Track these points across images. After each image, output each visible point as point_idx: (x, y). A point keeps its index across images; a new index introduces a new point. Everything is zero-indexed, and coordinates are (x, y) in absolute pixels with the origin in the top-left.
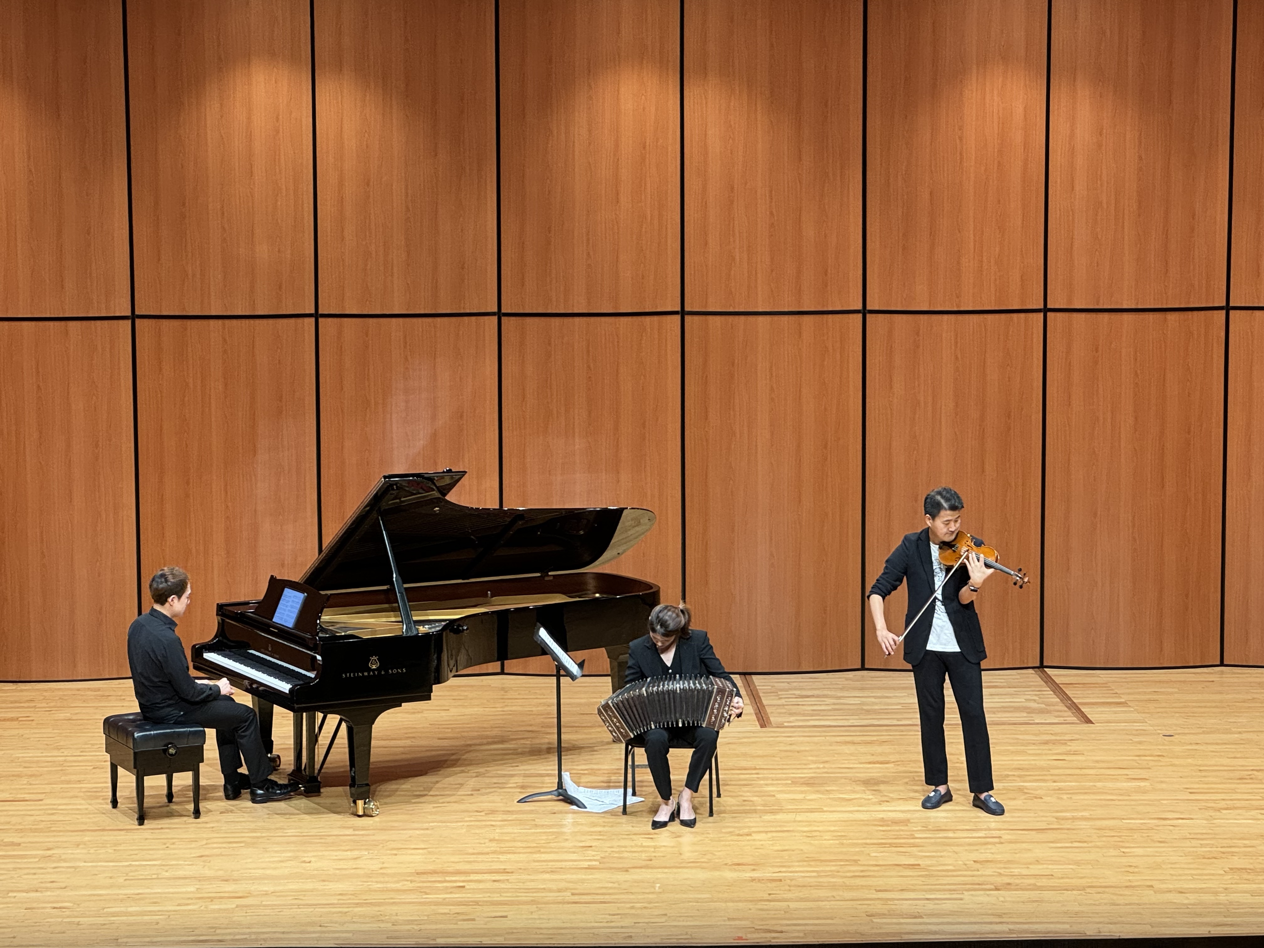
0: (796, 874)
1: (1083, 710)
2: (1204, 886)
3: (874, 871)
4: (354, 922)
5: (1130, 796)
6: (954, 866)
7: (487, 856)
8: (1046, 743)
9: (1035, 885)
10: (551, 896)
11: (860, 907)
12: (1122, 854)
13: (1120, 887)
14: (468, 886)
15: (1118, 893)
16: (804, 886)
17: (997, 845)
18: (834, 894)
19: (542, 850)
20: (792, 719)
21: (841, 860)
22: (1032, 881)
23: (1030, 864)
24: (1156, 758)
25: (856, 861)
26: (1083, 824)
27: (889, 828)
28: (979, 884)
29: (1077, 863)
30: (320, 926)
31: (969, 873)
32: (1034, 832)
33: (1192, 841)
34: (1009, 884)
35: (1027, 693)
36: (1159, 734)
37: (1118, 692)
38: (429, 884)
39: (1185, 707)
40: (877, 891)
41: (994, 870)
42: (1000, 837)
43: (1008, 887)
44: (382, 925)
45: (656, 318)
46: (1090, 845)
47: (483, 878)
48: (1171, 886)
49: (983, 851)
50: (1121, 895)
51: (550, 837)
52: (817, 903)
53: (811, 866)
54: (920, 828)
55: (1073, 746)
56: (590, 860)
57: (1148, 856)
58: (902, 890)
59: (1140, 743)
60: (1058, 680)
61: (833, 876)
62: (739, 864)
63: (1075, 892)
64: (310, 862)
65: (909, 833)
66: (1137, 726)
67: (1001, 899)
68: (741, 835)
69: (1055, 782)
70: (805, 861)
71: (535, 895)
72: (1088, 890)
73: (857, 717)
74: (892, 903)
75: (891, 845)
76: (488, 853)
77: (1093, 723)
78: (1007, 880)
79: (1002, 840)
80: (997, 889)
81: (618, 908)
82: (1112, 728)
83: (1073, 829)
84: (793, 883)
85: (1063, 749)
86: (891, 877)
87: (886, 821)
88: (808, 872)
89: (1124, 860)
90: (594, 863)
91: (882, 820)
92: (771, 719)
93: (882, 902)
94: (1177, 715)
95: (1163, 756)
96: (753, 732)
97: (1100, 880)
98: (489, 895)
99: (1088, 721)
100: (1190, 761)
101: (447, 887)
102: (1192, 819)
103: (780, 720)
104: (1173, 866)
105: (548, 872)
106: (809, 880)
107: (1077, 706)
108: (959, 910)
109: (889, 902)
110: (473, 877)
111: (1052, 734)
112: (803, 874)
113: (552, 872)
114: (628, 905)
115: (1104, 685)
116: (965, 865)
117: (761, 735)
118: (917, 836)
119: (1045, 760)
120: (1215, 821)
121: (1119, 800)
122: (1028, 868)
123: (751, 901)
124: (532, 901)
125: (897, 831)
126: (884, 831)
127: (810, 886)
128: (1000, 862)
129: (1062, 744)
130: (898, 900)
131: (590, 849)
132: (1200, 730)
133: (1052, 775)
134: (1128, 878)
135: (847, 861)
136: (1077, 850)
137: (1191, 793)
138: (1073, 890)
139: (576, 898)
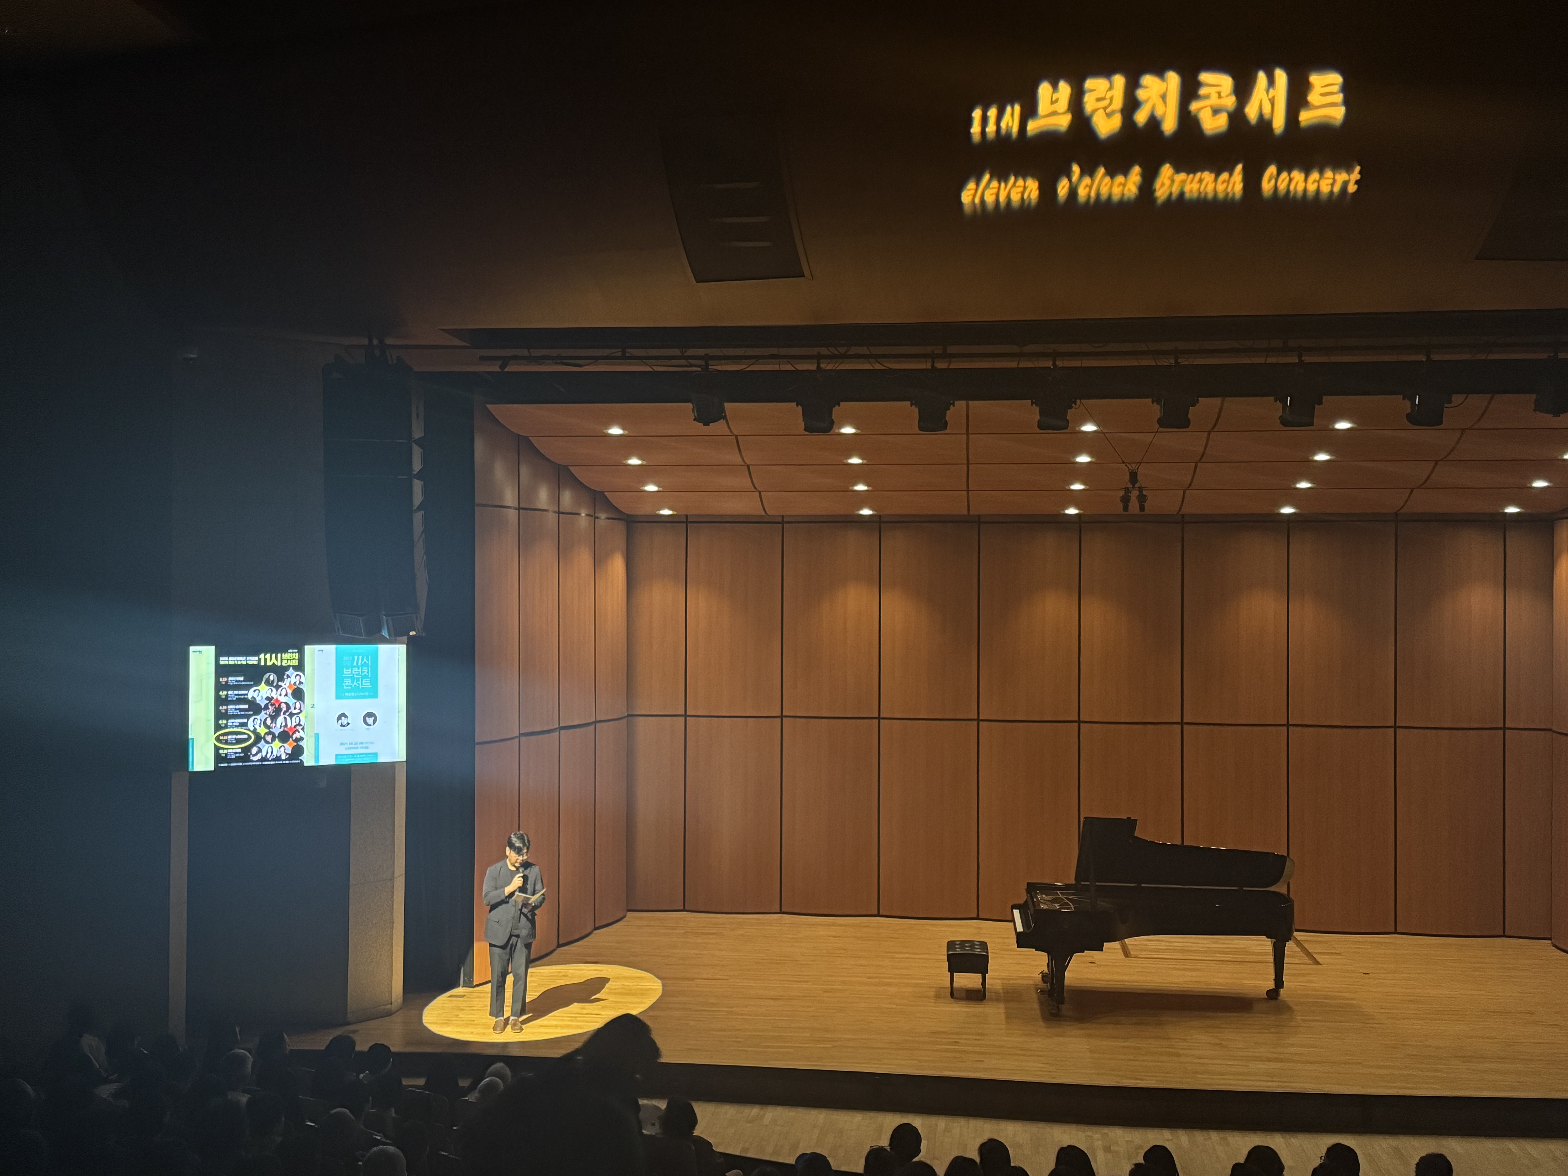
1: (1314, 957)
37: (1335, 946)
45: (1064, 724)
55: (1310, 977)
60: (1299, 938)
64: (872, 1023)
66: (1347, 967)
77: (1321, 964)
82: (1333, 968)
92: (1131, 953)
94: (1371, 962)
103: (1136, 954)
107: (1310, 954)
110: (964, 1037)
115: (1327, 942)
132: (1386, 972)
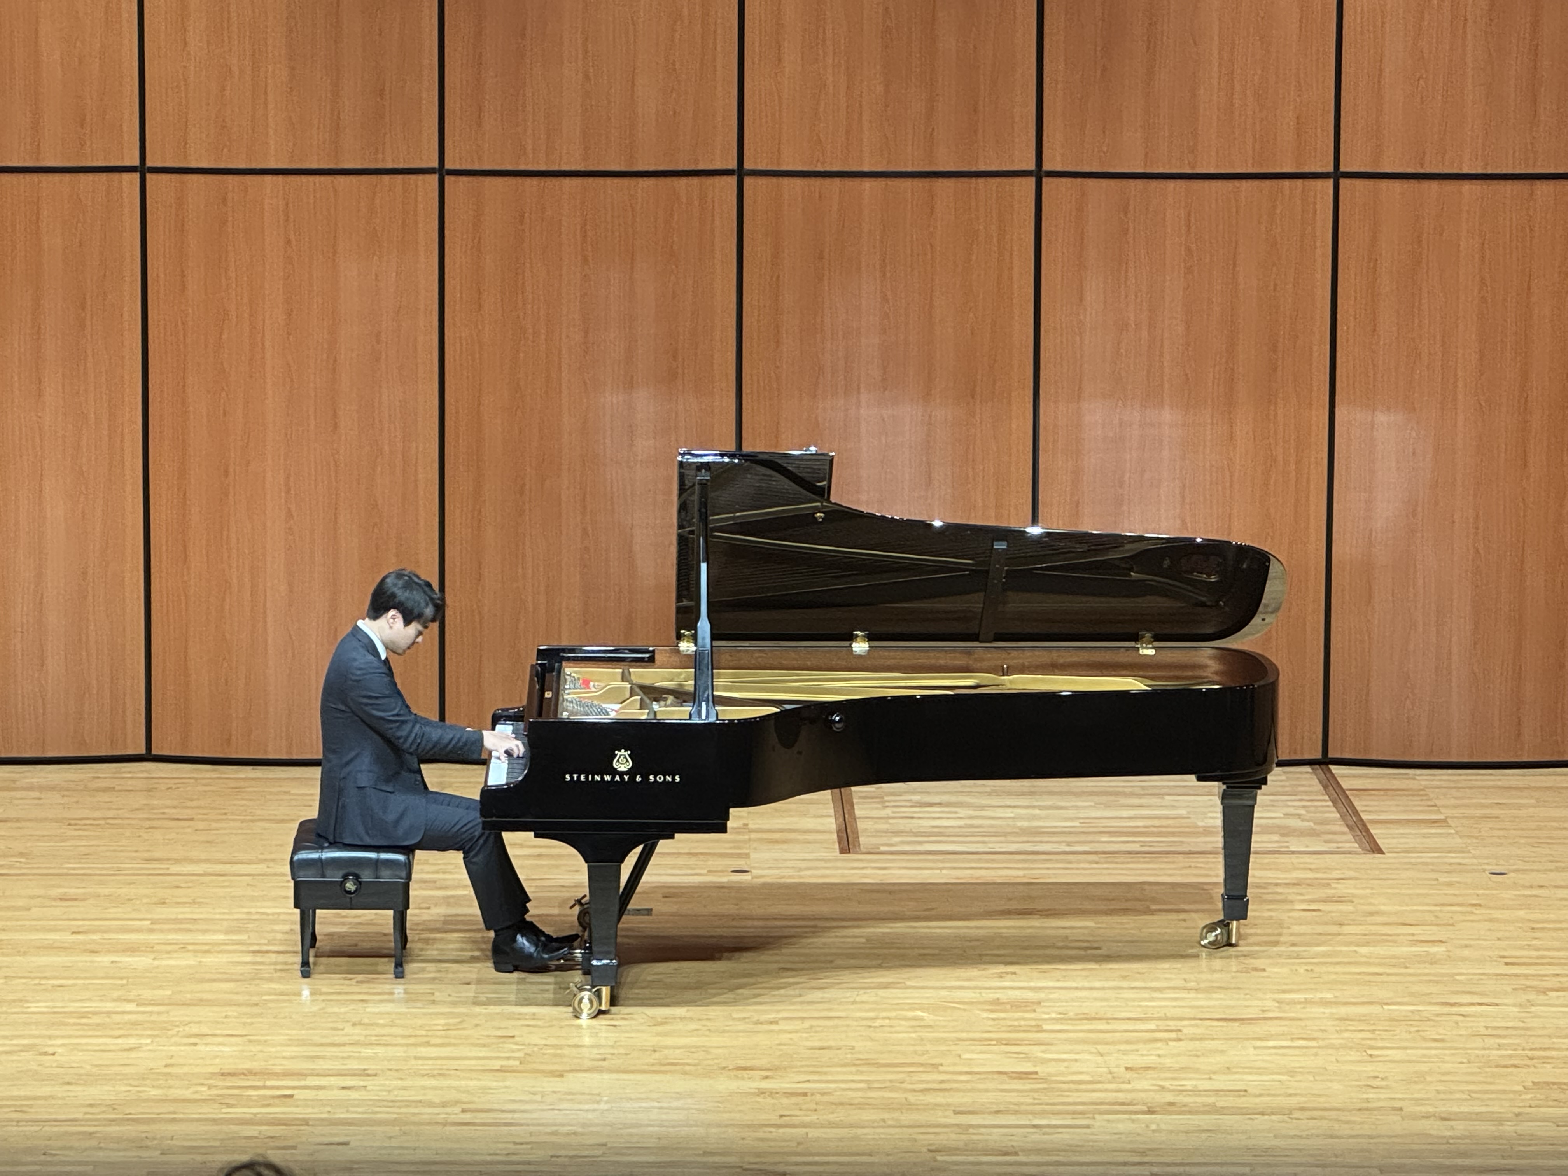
0: (833, 1086)
1: (1372, 831)
2: (1483, 1109)
3: (961, 1082)
4: (101, 1148)
5: (1406, 968)
6: (1092, 1076)
7: (343, 1049)
8: (1299, 883)
9: (1214, 1105)
10: (429, 1113)
11: (922, 1137)
12: (1369, 1059)
13: (1350, 1111)
14: (299, 1094)
15: (1343, 1118)
16: (842, 1104)
17: (1171, 1043)
18: (886, 1116)
19: (434, 1041)
20: (895, 840)
21: (912, 1065)
22: (1211, 1100)
23: (1215, 1073)
24: (1469, 909)
25: (936, 1065)
26: (1317, 1011)
27: (1002, 1015)
28: (1123, 1104)
29: (1292, 1073)
30: (44, 1154)
31: (1114, 1086)
32: (1237, 1024)
33: (1487, 1040)
34: (1171, 1104)
35: (1290, 803)
36: (1484, 871)
37: (1438, 803)
38: (236, 1092)
39: (1539, 828)
40: (956, 1113)
41: (1154, 1082)
42: (1180, 1031)
43: (1171, 1108)
44: (146, 1154)
45: (695, 181)
46: (1321, 1043)
47: (326, 1083)
48: (1431, 1109)
49: (1145, 1053)
50: (1348, 1122)
51: (451, 1021)
52: (853, 1131)
53: (862, 1072)
54: (1053, 1015)
55: (1342, 889)
56: (508, 1058)
57: (1409, 1062)
58: (997, 1112)
59: (1450, 884)
60: (1345, 784)
61: (892, 1089)
62: (745, 1069)
63: (1273, 1117)
64: (53, 1054)
65: (1033, 1023)
66: (1453, 858)
67: (1154, 1127)
68: (761, 1023)
69: (1293, 945)
70: (855, 1065)
71: (403, 1110)
72: (1297, 1114)
73: (1002, 839)
74: (975, 1131)
75: (999, 1042)
76: (344, 1045)
77: (1383, 853)
78: (1169, 1098)
79: (1180, 1035)
80: (1151, 1112)
81: (531, 1134)
82: (1413, 860)
83: (1300, 1019)
84: (826, 1098)
85: (1321, 893)
86: (987, 1091)
87: (1003, 1003)
88: (853, 1081)
89: (1369, 1069)
90: (511, 1063)
91: (997, 1002)
92: (861, 839)
93: (959, 1130)
94: (1523, 841)
95: (1480, 905)
96: (826, 861)
97: (1322, 1099)
98: (329, 1109)
99: (1376, 849)
100: (1521, 913)
101: (264, 1097)
102: (1497, 1005)
103: (874, 841)
104: (1443, 1078)
105: (434, 1076)
106: (851, 1094)
107: (1364, 825)
108: (1080, 1143)
109: (971, 1130)
110: (308, 1081)
111: (1310, 869)
112: (843, 1086)
113: (440, 1075)
114: (547, 1129)
115: (1419, 793)
116: (1111, 1073)
117: (839, 864)
118: (1045, 1027)
119: (1288, 910)
120: (1533, 1009)
121: (1388, 975)
122: (1210, 1079)
123: (749, 1126)
124: (396, 1119)
125: (1017, 1020)
126: (994, 1019)
127: (851, 1104)
128: (1169, 1069)
129: (1323, 884)
130: (985, 1126)
131: (511, 1040)
132: (1552, 866)
133: (1292, 935)
134: (1365, 1096)
135: (922, 1065)
136: (1297, 1052)
137: (1507, 964)
138: (1273, 1113)
139: (467, 1117)
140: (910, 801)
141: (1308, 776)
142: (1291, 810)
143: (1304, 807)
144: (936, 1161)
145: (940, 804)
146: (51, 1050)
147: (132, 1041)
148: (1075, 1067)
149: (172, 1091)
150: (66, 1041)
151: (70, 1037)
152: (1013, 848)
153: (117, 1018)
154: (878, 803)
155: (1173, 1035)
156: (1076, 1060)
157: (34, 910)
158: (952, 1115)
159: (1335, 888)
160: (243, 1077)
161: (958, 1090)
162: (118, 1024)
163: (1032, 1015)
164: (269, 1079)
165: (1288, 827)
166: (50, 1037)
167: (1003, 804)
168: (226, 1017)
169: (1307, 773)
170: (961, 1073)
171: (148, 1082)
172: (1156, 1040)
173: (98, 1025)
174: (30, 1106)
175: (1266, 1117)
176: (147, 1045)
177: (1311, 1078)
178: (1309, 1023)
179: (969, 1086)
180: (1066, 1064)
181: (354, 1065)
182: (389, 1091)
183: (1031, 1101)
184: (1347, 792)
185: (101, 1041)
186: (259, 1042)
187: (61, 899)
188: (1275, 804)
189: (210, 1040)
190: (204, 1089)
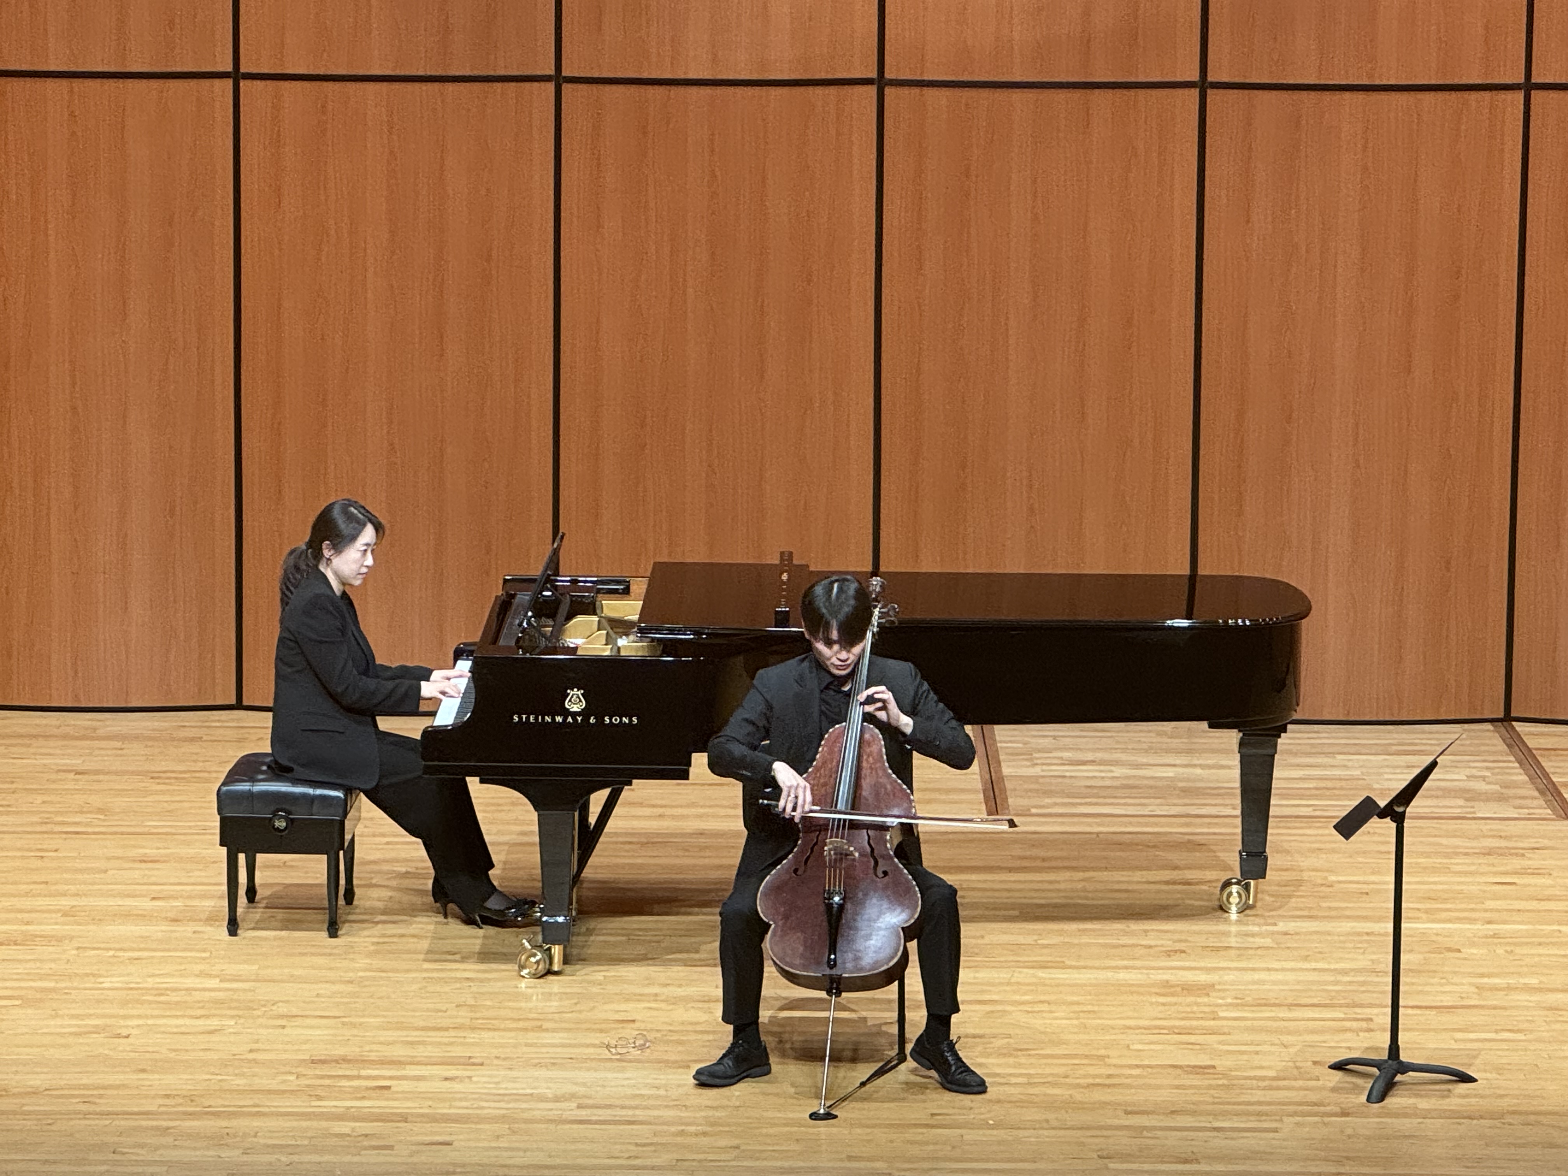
1: (1565, 796)
3: (1131, 1076)
7: (446, 1034)
8: (1489, 852)
10: (541, 1109)
11: (1091, 1140)
14: (398, 1086)
17: (1361, 1034)
19: (546, 1025)
20: (1048, 801)
21: (1075, 1056)
25: (1102, 1058)
26: (1522, 998)
27: (1173, 1000)
31: (1300, 1083)
32: (1434, 1012)
35: (1472, 764)
38: (327, 1082)
40: (1127, 1113)
42: (1371, 1020)
44: (225, 1154)
46: (1530, 1036)
47: (427, 1073)
52: (1015, 1132)
54: (1229, 1000)
58: (1173, 1112)
60: (1531, 743)
61: (1054, 1085)
64: (127, 1037)
65: (1207, 1009)
67: (1349, 1131)
69: (1489, 922)
72: (1509, 1119)
73: (1163, 801)
74: (1150, 1135)
75: (1172, 1031)
79: (1372, 1026)
83: (1504, 1008)
85: (1517, 863)
86: (1160, 1087)
87: (1172, 986)
91: (1166, 984)
93: (1131, 1133)
97: (1535, 1102)
98: (430, 1103)
101: (357, 1089)
103: (1024, 801)
105: (546, 1066)
107: (1557, 789)
108: (1269, 1150)
109: (1145, 1134)
110: (408, 1071)
111: (1501, 837)
113: (554, 1064)
114: (673, 1129)
116: (1297, 1068)
118: (1222, 1014)
119: (1479, 883)
124: (504, 1116)
125: (1189, 1005)
126: (1164, 1004)
127: (1010, 1102)
129: (1517, 854)
130: (1162, 1129)
135: (1087, 1057)
136: (1504, 1046)
138: (1481, 1117)
139: (583, 1114)
140: (1061, 758)
141: (1491, 734)
142: (1475, 772)
143: (1488, 768)
144: (1107, 1168)
145: (1092, 762)
146: (124, 1032)
147: (214, 1023)
148: (1257, 1060)
149: (257, 1080)
150: (141, 1022)
151: (147, 1017)
152: (1174, 810)
153: (197, 996)
154: (1027, 760)
155: (1364, 1025)
156: (1257, 1053)
157: (110, 872)
158: (1122, 1114)
159: (1530, 859)
160: (334, 1064)
161: (1129, 1086)
162: (199, 1002)
163: (1206, 1000)
164: (363, 1068)
165: (1473, 790)
166: (125, 1017)
167: (1161, 762)
168: (318, 995)
169: (1488, 730)
170: (1130, 1067)
171: (231, 1070)
172: (1346, 1030)
173: (177, 1003)
174: (101, 1096)
175: (1475, 1122)
176: (230, 1026)
177: (1522, 1077)
178: (1514, 1013)
179: (1141, 1082)
180: (1245, 1057)
181: (458, 1052)
182: (497, 1083)
183: (1211, 1100)
184: (1535, 752)
185: (180, 1022)
186: (354, 1025)
187: (141, 861)
188: (1459, 765)
189: (299, 1021)
190: (292, 1078)
